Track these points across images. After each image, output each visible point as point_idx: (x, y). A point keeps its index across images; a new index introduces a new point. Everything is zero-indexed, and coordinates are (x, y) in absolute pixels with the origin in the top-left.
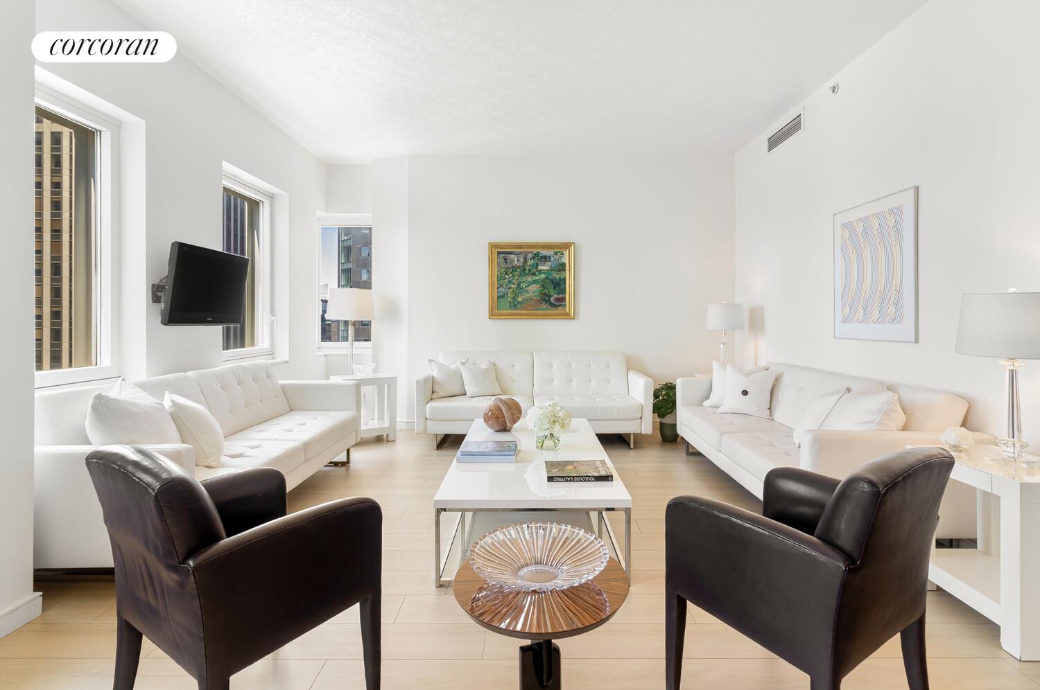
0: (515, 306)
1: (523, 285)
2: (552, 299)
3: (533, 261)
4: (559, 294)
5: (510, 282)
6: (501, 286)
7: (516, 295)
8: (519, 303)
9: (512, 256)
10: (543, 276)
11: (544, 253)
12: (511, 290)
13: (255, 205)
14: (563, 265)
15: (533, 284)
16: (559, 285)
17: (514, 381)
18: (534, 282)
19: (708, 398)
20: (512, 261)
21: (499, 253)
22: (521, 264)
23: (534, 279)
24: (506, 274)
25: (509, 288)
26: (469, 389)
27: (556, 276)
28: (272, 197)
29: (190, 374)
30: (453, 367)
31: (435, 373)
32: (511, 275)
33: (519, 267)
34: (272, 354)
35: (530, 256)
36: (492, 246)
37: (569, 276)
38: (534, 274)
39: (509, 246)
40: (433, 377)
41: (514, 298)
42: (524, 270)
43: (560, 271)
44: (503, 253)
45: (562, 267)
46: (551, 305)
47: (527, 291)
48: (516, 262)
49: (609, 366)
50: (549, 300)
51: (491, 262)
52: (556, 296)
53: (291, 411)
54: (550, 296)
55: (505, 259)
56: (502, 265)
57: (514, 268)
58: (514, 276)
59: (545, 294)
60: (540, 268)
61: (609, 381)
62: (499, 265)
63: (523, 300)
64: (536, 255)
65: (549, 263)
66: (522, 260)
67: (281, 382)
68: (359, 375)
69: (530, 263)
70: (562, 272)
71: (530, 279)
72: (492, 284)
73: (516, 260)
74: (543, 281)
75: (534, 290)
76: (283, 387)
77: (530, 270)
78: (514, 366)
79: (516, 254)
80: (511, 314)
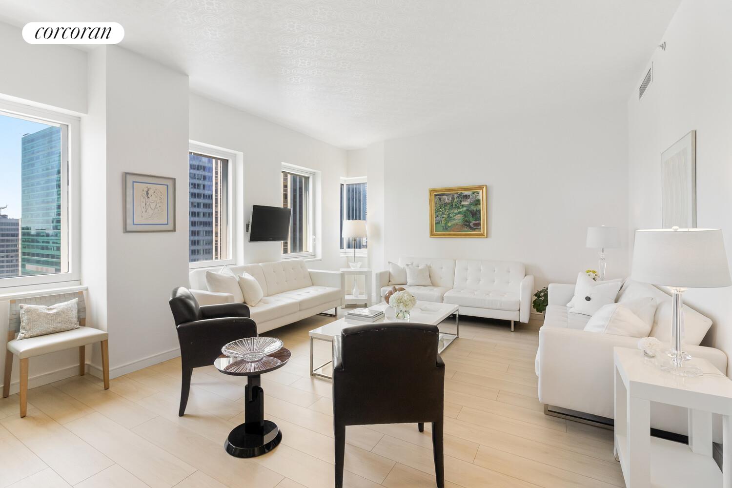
0: (446, 229)
1: (452, 215)
2: (471, 224)
3: (457, 199)
4: (476, 220)
5: (443, 213)
6: (438, 216)
7: (447, 222)
8: (449, 227)
9: (444, 196)
10: (465, 209)
11: (465, 193)
12: (444, 219)
13: (307, 178)
14: (479, 201)
15: (458, 214)
16: (476, 214)
17: (441, 278)
18: (459, 213)
19: (570, 300)
20: (444, 200)
21: (436, 195)
22: (450, 201)
23: (459, 211)
24: (441, 208)
25: (443, 218)
26: (409, 281)
27: (474, 208)
28: (314, 174)
29: (260, 264)
30: (402, 267)
31: (391, 270)
32: (443, 209)
33: (449, 204)
34: (314, 255)
35: (456, 196)
36: (431, 191)
37: (482, 208)
38: (459, 208)
39: (441, 190)
40: (390, 273)
41: (446, 224)
42: (452, 205)
43: (476, 205)
44: (438, 195)
45: (478, 202)
46: (471, 228)
47: (454, 219)
48: (447, 201)
49: (509, 272)
50: (469, 225)
51: (431, 201)
52: (474, 222)
53: (313, 285)
54: (469, 222)
55: (440, 199)
56: (438, 203)
57: (446, 205)
58: (445, 210)
59: (466, 221)
60: (463, 203)
61: (509, 283)
62: (436, 203)
63: (452, 225)
64: (460, 195)
65: (469, 200)
66: (451, 199)
67: (309, 270)
68: (353, 269)
69: (456, 200)
70: (478, 206)
71: (456, 211)
72: (431, 216)
73: (446, 199)
74: (465, 212)
75: (459, 218)
76: (310, 273)
77: (456, 205)
78: (442, 268)
79: (447, 195)
80: (444, 234)
